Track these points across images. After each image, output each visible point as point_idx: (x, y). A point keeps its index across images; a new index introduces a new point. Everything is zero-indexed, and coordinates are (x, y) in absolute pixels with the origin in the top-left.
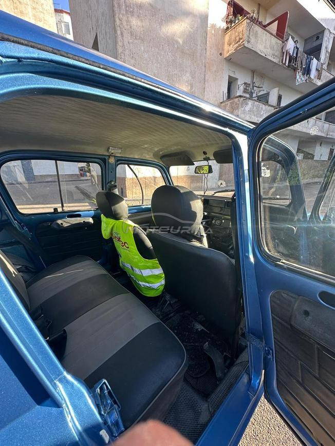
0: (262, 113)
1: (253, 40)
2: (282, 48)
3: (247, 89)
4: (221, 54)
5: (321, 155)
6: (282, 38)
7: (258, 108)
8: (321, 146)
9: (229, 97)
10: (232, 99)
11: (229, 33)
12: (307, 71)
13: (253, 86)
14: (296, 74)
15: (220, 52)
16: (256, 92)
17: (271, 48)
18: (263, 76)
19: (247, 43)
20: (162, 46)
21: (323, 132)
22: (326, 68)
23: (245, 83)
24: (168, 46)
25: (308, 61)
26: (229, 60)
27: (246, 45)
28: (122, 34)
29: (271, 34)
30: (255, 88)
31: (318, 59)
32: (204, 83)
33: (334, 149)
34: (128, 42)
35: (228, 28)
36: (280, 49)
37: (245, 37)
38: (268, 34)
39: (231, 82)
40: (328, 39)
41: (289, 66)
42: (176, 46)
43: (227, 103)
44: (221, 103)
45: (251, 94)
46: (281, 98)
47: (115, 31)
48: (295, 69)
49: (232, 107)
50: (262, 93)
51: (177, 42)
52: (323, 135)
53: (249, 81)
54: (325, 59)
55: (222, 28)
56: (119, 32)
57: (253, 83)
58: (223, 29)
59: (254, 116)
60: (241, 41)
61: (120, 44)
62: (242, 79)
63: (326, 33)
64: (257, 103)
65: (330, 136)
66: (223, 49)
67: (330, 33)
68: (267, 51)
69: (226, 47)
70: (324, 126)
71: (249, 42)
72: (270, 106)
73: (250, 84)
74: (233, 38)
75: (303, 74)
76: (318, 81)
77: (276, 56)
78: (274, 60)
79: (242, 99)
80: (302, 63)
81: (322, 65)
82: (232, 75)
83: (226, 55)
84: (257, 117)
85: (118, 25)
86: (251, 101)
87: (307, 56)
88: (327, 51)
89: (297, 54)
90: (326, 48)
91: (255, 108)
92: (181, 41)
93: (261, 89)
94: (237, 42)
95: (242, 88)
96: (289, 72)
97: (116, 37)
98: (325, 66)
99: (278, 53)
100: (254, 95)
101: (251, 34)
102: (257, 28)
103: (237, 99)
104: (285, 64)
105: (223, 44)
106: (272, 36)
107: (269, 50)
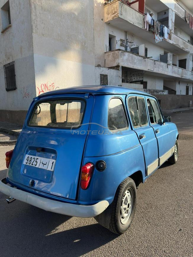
0: (135, 62)
1: (124, 13)
2: (144, 19)
3: (123, 44)
4: (102, 20)
5: (181, 91)
6: (143, 13)
7: (132, 58)
8: (179, 84)
9: (110, 49)
10: (113, 51)
11: (107, 7)
12: (162, 34)
13: (127, 42)
14: (155, 36)
15: (102, 18)
16: (129, 46)
17: (136, 19)
18: (132, 35)
19: (120, 15)
20: (63, 16)
21: (179, 75)
22: (173, 32)
23: (121, 40)
24: (68, 16)
25: (161, 28)
26: (108, 24)
27: (120, 16)
28: (35, 7)
29: (136, 10)
30: (128, 43)
31: (168, 27)
32: (94, 41)
33: (188, 87)
34: (40, 13)
35: (106, 4)
36: (142, 20)
37: (119, 11)
38: (133, 10)
39: (111, 39)
40: (172, 14)
41: (149, 30)
42: (73, 16)
43: (109, 53)
44: (105, 53)
45: (126, 47)
46: (147, 50)
47: (30, 5)
48: (154, 33)
49: (114, 57)
50: (133, 47)
51: (74, 14)
52: (179, 76)
53: (123, 38)
54: (172, 27)
55: (101, 3)
56: (33, 6)
57: (127, 40)
58: (103, 4)
59: (130, 63)
60: (116, 13)
61: (33, 14)
62: (119, 37)
63: (170, 11)
64: (131, 55)
65: (184, 78)
66: (103, 16)
67: (173, 11)
68: (134, 21)
69: (106, 15)
70: (178, 71)
71: (121, 15)
72: (140, 56)
73: (124, 40)
74: (110, 10)
75: (160, 36)
76: (169, 40)
77: (140, 24)
78: (140, 27)
79: (121, 51)
80: (157, 29)
81: (171, 30)
82: (111, 34)
83: (106, 20)
84: (132, 64)
85: (32, 2)
86: (127, 53)
87: (160, 25)
88: (172, 22)
89: (153, 24)
90: (172, 20)
91: (130, 58)
92: (76, 13)
93: (133, 44)
94: (114, 14)
95: (119, 43)
96: (150, 34)
97: (31, 10)
98: (173, 31)
99: (141, 22)
100: (128, 48)
101: (122, 10)
102: (126, 7)
103: (117, 52)
104: (147, 29)
105: (103, 13)
106: (136, 12)
107: (135, 20)
